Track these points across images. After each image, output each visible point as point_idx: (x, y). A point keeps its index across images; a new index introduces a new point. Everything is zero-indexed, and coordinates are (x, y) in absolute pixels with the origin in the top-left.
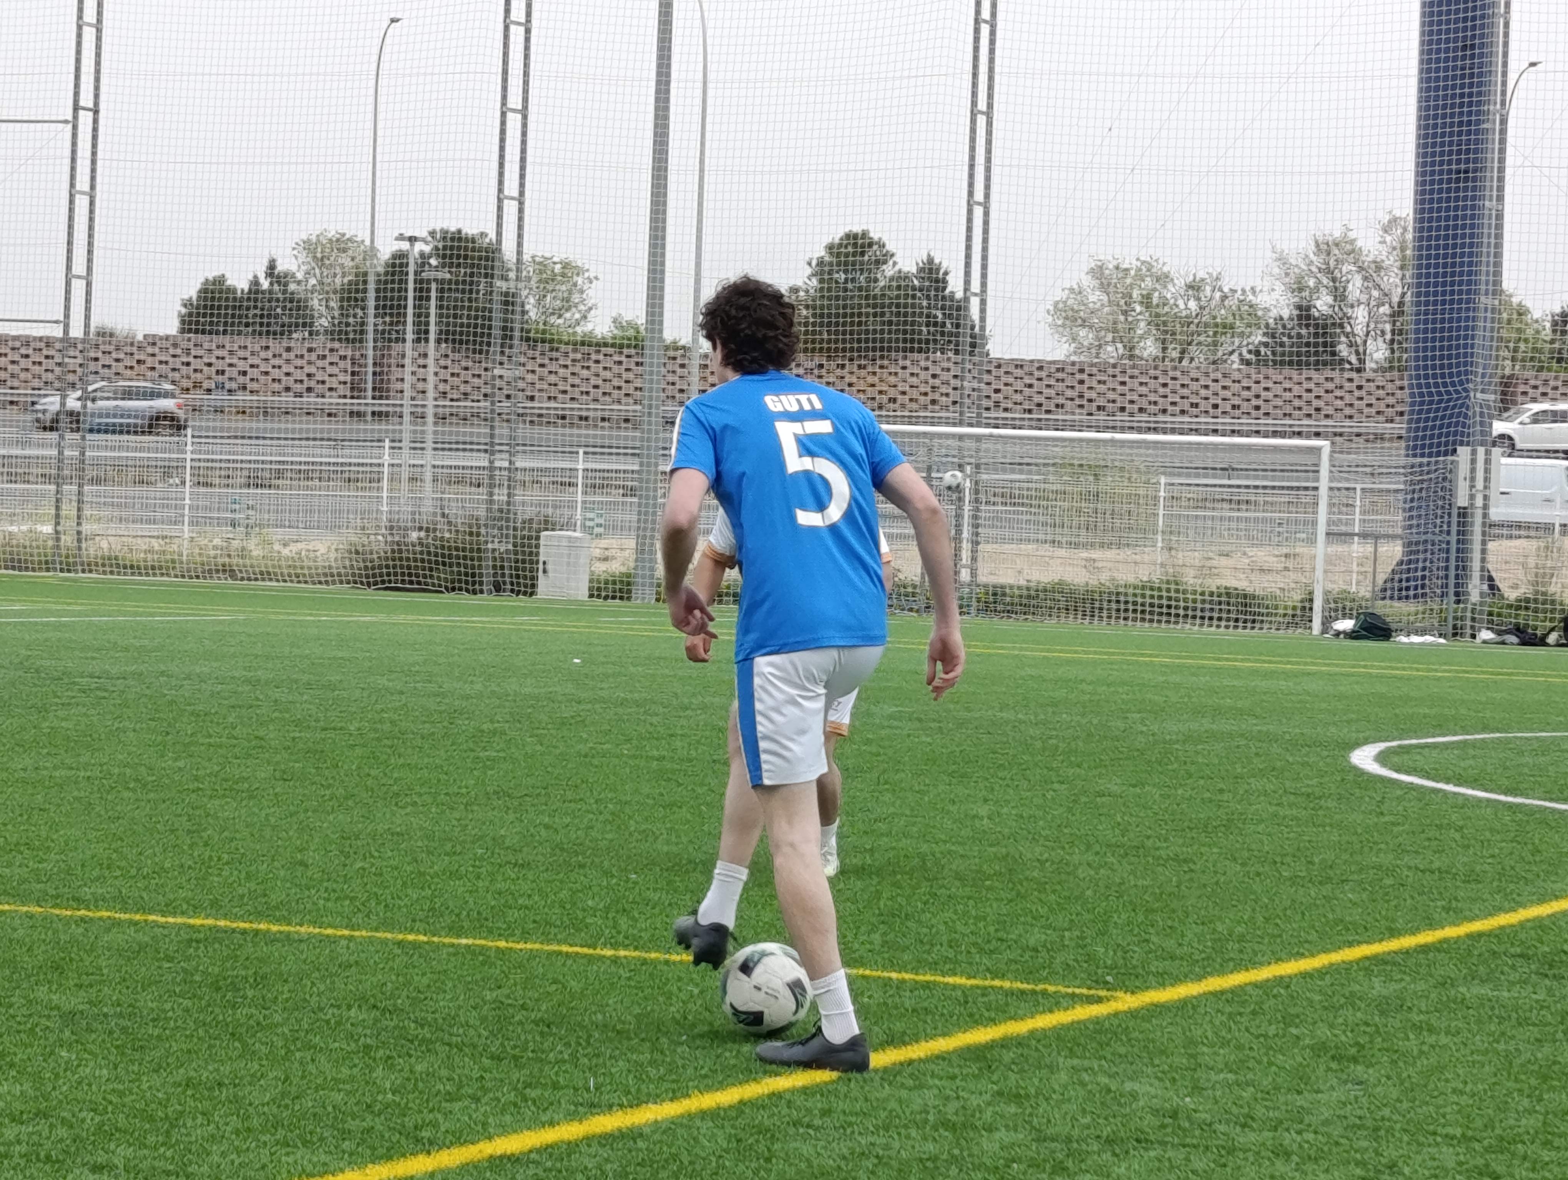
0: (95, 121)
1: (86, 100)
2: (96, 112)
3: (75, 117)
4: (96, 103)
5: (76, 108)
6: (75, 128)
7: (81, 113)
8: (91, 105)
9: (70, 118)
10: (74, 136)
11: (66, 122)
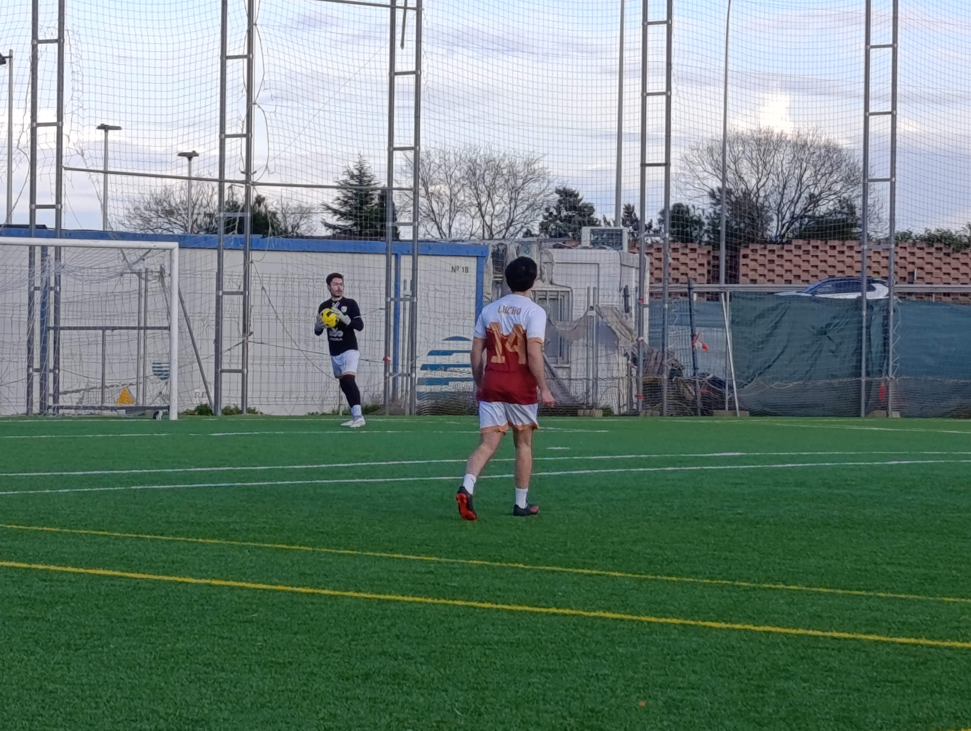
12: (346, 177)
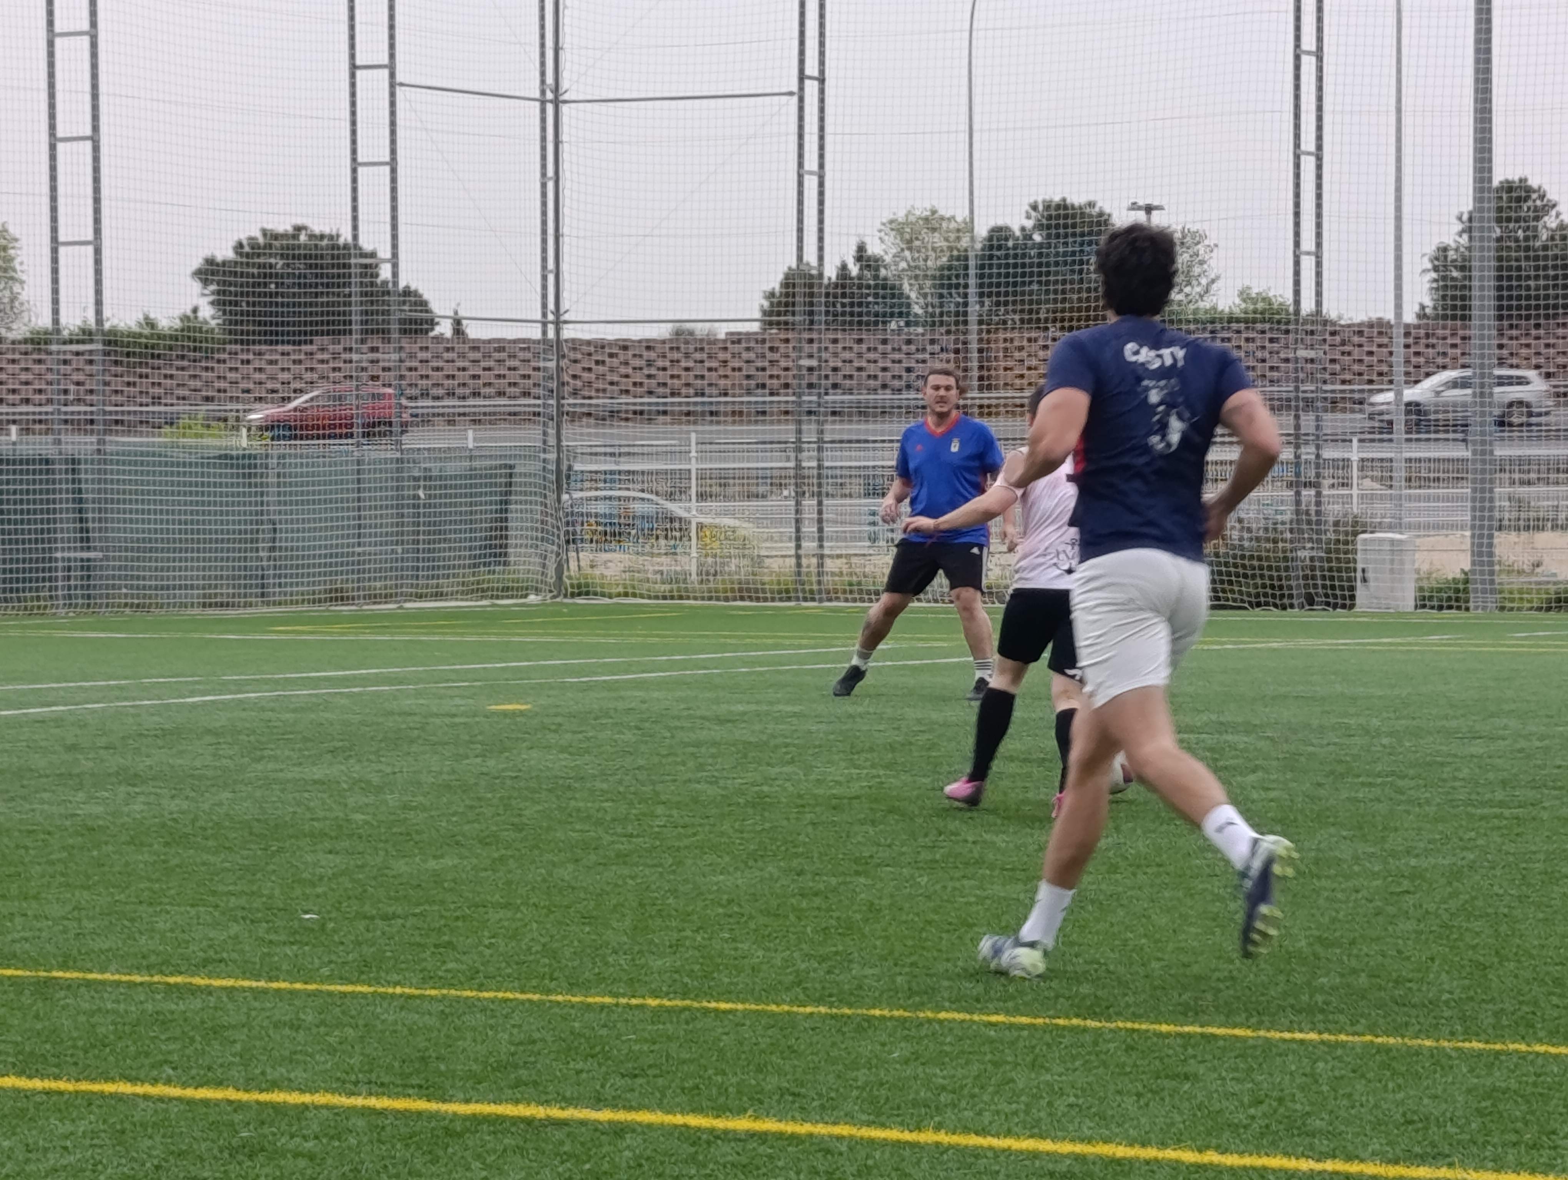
0: (822, 91)
1: (812, 68)
2: (822, 80)
3: (801, 88)
4: (822, 72)
5: (802, 77)
6: (801, 100)
7: (808, 83)
8: (816, 73)
9: (795, 88)
10: (801, 109)
11: (791, 94)
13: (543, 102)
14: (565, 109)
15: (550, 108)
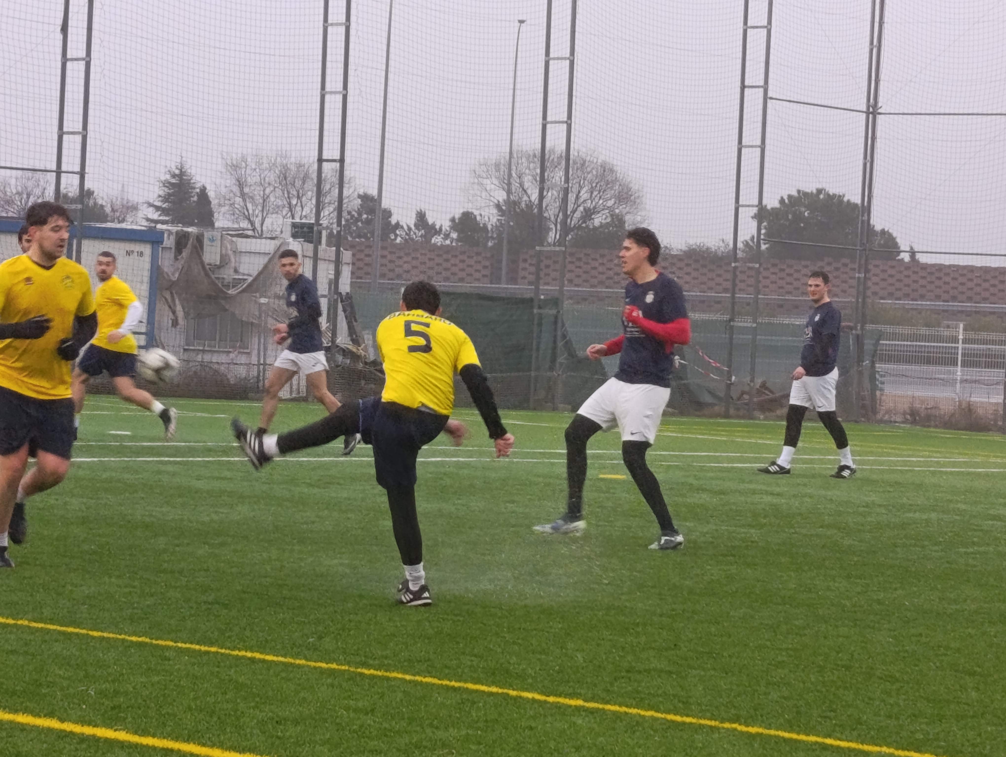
12: (168, 177)
13: (868, 113)
14: (879, 117)
15: (871, 116)
